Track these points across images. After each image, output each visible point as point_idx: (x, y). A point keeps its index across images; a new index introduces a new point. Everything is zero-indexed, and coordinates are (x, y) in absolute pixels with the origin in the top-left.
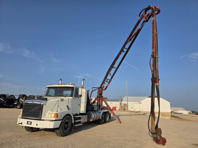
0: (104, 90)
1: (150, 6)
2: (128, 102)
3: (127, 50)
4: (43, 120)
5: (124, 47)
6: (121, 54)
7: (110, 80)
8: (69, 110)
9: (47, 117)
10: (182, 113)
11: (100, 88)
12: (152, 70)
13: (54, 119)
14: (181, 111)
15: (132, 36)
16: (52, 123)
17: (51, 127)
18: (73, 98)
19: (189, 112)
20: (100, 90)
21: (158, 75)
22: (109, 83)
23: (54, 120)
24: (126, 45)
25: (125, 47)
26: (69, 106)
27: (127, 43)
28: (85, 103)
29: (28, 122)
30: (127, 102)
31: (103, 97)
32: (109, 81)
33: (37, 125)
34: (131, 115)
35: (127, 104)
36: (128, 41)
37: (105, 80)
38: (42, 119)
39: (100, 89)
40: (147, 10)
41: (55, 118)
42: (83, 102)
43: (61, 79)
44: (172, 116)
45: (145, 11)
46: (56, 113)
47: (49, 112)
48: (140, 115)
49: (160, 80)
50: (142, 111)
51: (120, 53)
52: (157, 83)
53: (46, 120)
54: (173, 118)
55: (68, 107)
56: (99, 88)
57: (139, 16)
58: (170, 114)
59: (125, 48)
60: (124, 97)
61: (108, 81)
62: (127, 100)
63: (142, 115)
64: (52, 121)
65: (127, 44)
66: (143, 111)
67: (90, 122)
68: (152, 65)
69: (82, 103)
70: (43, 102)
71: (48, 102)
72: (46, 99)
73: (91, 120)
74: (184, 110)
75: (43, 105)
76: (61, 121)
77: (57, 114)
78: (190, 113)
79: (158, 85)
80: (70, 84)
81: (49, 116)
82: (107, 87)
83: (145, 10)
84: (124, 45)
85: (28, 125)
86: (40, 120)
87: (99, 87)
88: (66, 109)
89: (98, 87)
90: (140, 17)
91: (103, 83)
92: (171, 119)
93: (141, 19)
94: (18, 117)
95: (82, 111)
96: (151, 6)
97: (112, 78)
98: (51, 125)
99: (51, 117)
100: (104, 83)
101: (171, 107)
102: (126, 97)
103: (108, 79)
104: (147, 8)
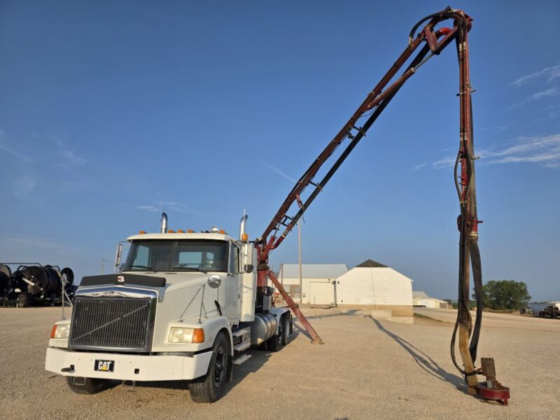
0: (273, 249)
1: (450, 9)
2: (301, 281)
3: (358, 132)
4: (155, 354)
5: (352, 122)
6: (339, 143)
7: (295, 220)
8: (221, 315)
9: (166, 342)
10: (425, 306)
11: (260, 243)
12: (461, 192)
13: (195, 348)
14: (423, 301)
15: (380, 92)
16: (191, 362)
17: (189, 375)
18: (229, 275)
19: (441, 304)
20: (260, 248)
21: (475, 208)
22: (289, 228)
23: (196, 350)
24: (360, 118)
25: (355, 125)
26: (220, 303)
27: (363, 113)
28: (254, 291)
29: (100, 363)
30: (298, 280)
31: (268, 268)
32: (291, 221)
33: (137, 371)
34: (320, 317)
35: (298, 286)
36: (369, 106)
37: (281, 219)
38: (154, 350)
39: (260, 246)
40: (436, 19)
41: (198, 344)
42: (247, 287)
43: (164, 215)
44: (415, 315)
45: (431, 22)
46: (198, 327)
47: (171, 325)
48: (342, 314)
49: (482, 222)
50: (341, 303)
51: (337, 141)
52: (474, 232)
53: (169, 353)
54: (419, 321)
55: (217, 303)
56: (256, 244)
57: (412, 34)
58: (412, 311)
59: (355, 127)
60: (282, 265)
61: (289, 221)
62: (299, 275)
63: (346, 314)
64: (191, 354)
65: (363, 115)
66: (343, 303)
67: (257, 345)
68: (459, 180)
69: (244, 290)
70: (154, 293)
71: (168, 289)
72: (162, 283)
73: (260, 341)
74: (426, 296)
75: (154, 300)
76: (211, 352)
77: (202, 330)
78: (442, 306)
79: (477, 238)
80: (213, 232)
81: (176, 340)
82: (281, 239)
83: (431, 19)
84: (353, 118)
85: (97, 372)
86: (147, 354)
87: (260, 240)
88: (214, 311)
89: (254, 239)
90: (412, 37)
91: (272, 227)
92: (415, 323)
93: (417, 44)
94: (48, 346)
95: (246, 315)
96: (454, 11)
97: (301, 212)
98: (187, 369)
99: (181, 340)
100: (275, 228)
101: (413, 290)
102: (298, 265)
103: (287, 217)
104: (440, 13)
